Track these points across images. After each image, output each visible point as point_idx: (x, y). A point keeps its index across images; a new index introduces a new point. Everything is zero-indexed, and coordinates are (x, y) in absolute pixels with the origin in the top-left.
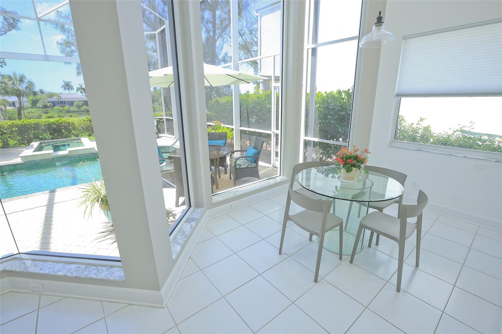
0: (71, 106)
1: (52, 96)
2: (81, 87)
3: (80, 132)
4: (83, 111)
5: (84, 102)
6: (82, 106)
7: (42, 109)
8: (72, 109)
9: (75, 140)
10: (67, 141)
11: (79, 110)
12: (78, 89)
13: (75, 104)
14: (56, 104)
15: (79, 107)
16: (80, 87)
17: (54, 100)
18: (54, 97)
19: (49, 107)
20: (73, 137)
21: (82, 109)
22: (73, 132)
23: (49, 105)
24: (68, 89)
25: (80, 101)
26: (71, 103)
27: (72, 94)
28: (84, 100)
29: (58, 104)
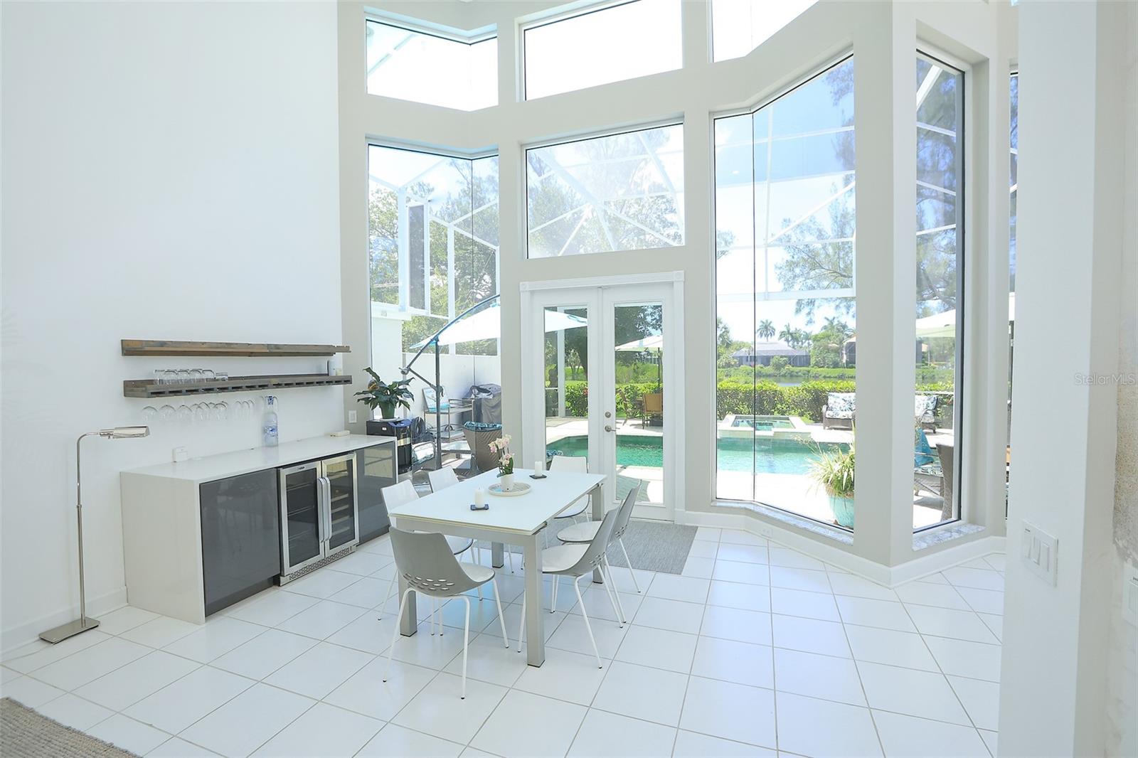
0: (765, 366)
1: (740, 347)
2: (788, 331)
3: (789, 407)
4: (784, 376)
5: (789, 357)
6: (783, 366)
7: (724, 369)
8: (769, 369)
9: (780, 419)
10: (769, 418)
11: (778, 372)
12: (782, 334)
13: (773, 361)
14: (744, 359)
15: (778, 366)
16: (786, 330)
17: (741, 355)
18: (743, 350)
19: (732, 365)
20: (776, 415)
21: (783, 371)
22: (779, 406)
23: (733, 363)
24: (767, 335)
25: (782, 357)
26: (767, 360)
27: (771, 343)
28: (790, 354)
29: (747, 360)
